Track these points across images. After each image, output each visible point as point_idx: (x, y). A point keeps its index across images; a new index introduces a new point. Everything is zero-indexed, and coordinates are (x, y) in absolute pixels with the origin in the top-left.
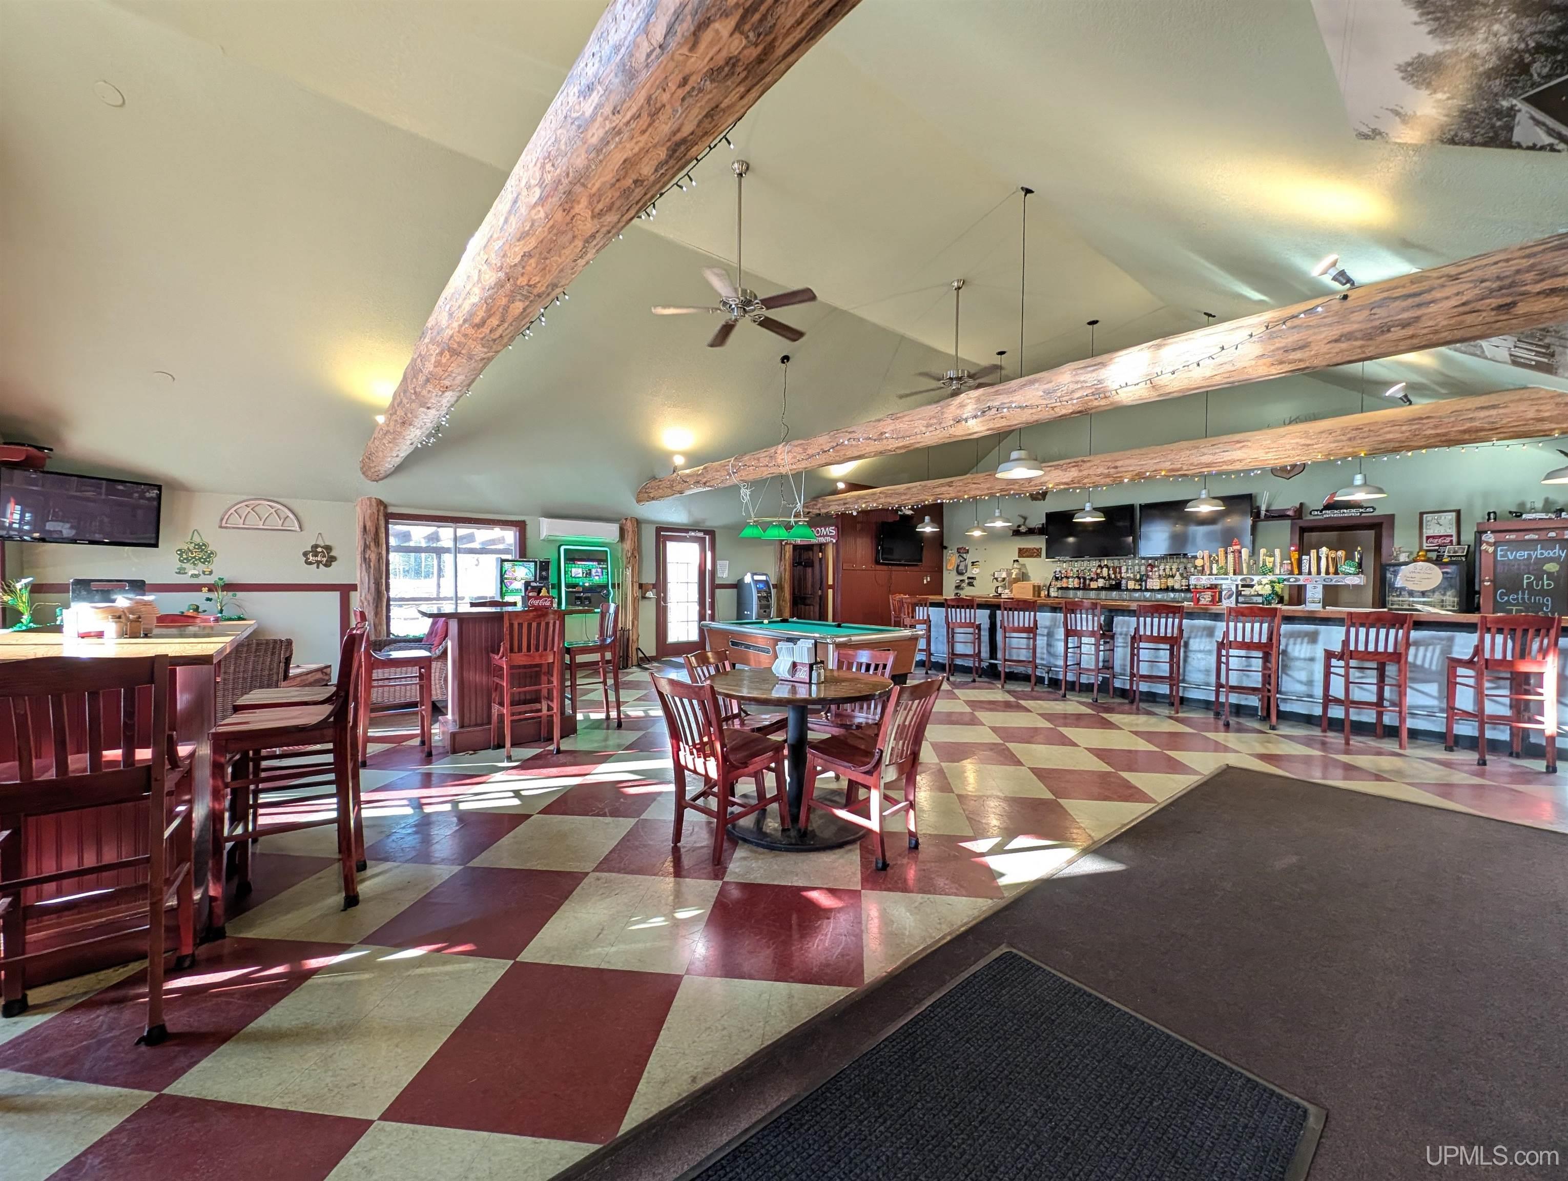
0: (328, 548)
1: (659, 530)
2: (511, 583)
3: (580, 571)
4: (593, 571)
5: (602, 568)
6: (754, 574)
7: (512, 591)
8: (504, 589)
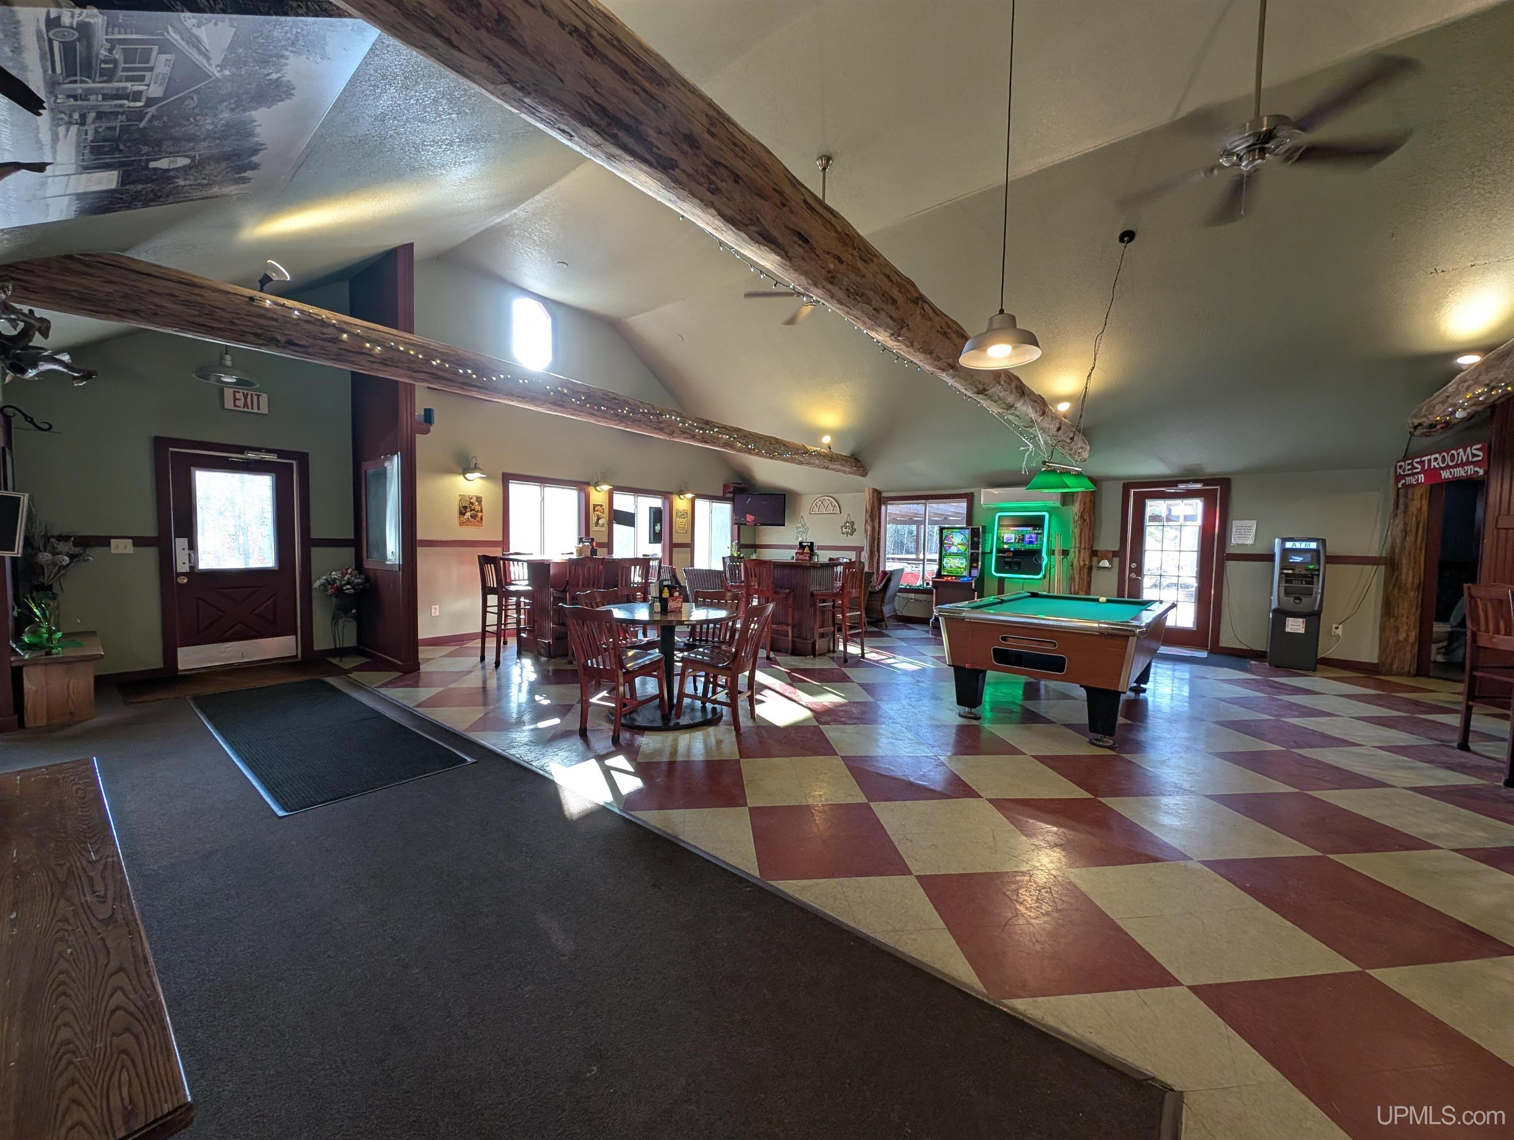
0: (853, 523)
1: (1128, 485)
2: (950, 547)
3: (1013, 536)
4: (1027, 536)
5: (1038, 534)
6: (1285, 540)
7: (950, 554)
8: (944, 552)
